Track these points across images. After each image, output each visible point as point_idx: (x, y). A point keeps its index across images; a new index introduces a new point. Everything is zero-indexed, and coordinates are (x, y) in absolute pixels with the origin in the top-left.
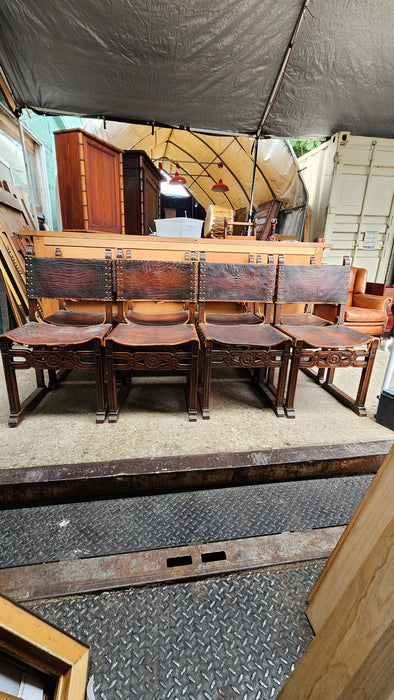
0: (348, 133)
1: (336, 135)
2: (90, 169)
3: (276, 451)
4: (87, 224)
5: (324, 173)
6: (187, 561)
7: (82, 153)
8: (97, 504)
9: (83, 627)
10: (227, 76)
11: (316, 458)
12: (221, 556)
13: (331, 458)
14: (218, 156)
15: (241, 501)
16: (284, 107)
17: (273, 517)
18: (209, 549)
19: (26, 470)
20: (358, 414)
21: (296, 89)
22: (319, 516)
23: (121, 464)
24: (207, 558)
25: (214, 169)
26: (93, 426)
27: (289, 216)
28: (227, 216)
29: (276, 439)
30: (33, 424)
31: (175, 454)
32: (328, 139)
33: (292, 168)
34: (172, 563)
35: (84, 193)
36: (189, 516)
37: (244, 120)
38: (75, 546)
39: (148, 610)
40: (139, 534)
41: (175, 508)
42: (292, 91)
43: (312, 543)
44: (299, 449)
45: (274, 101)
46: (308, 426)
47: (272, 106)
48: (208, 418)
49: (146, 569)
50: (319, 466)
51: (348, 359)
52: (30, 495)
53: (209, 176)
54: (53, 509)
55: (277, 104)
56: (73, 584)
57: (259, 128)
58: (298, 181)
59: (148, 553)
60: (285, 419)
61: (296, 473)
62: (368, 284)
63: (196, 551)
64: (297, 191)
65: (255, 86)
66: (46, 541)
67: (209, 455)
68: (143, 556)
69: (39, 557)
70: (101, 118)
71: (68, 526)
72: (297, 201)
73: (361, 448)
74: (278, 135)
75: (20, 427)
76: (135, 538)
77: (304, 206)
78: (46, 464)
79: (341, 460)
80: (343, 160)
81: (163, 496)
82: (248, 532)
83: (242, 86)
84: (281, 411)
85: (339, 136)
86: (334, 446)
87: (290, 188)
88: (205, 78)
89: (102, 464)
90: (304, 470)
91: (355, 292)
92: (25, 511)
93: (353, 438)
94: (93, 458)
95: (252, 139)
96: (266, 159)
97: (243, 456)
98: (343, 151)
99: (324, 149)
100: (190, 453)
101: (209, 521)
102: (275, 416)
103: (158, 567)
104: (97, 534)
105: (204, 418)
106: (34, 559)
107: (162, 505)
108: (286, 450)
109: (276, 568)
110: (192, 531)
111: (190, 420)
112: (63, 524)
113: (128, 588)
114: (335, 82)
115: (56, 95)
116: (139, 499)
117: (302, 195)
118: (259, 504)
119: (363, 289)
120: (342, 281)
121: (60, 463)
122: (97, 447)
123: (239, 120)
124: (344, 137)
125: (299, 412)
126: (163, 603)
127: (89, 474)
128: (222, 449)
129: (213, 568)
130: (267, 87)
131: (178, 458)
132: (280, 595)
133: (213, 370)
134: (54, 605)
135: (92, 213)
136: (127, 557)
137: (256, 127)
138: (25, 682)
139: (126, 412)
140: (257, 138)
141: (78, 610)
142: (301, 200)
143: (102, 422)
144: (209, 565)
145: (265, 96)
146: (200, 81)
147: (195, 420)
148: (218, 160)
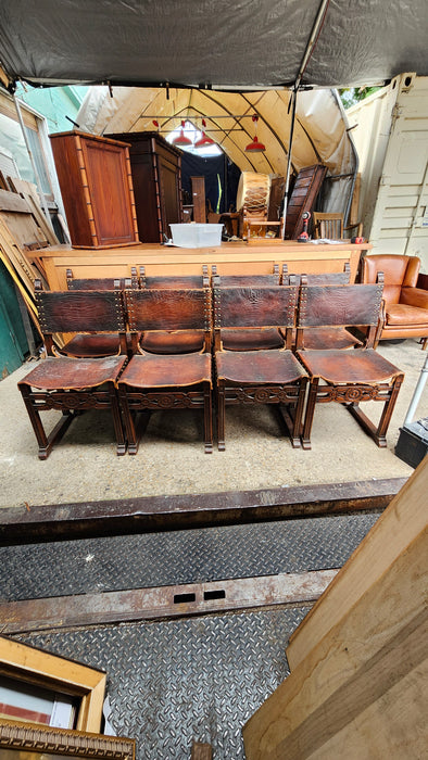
0: (413, 75)
1: (398, 78)
2: (92, 176)
3: (285, 489)
4: (95, 240)
5: (378, 133)
6: (190, 598)
7: (81, 160)
8: (117, 539)
9: (103, 653)
10: (254, 15)
11: (322, 498)
12: (220, 595)
13: (339, 498)
14: (252, 106)
15: (246, 539)
16: (329, 46)
17: (274, 558)
18: (211, 587)
19: (55, 507)
20: (378, 445)
21: (345, 20)
22: (317, 558)
23: (138, 503)
24: (209, 596)
25: (247, 122)
26: (115, 458)
27: (336, 184)
28: (262, 185)
29: (287, 476)
30: (61, 454)
31: (188, 492)
32: (387, 82)
33: (339, 126)
34: (179, 599)
35: (90, 207)
36: (197, 554)
37: (279, 68)
38: (98, 580)
39: (155, 641)
40: (153, 570)
41: (185, 545)
42: (340, 24)
43: (305, 586)
44: (308, 488)
45: (316, 39)
46: (323, 459)
47: (314, 47)
48: (223, 450)
49: (156, 604)
50: (326, 506)
51: (369, 393)
52: (60, 529)
53: (243, 129)
54: (80, 542)
55: (320, 42)
56: (97, 614)
57: (297, 77)
58: (347, 142)
59: (158, 589)
60: (300, 451)
61: (303, 511)
62: (420, 276)
63: (201, 588)
64: (346, 156)
65: (292, 22)
66: (75, 574)
67: (219, 495)
68: (155, 592)
69: (70, 589)
70: (106, 84)
71: (93, 561)
72: (345, 167)
73: (371, 487)
74: (323, 83)
75: (49, 459)
76: (149, 575)
77: (352, 174)
78: (72, 501)
79: (348, 500)
80: (404, 113)
81: (176, 533)
82: (248, 572)
83: (274, 24)
84: (297, 443)
85: (400, 80)
86: (344, 485)
87: (338, 149)
88: (227, 21)
89: (121, 502)
90: (311, 509)
91: (404, 286)
92: (57, 544)
93: (365, 475)
94: (113, 496)
95: (289, 93)
96: (307, 115)
97: (252, 495)
98: (406, 100)
99: (382, 97)
100: (202, 492)
101: (214, 560)
102: (291, 448)
103: (166, 603)
104: (116, 569)
105: (220, 450)
106: (65, 591)
107: (175, 541)
108: (295, 489)
109: (268, 608)
110: (198, 570)
111: (207, 453)
112: (89, 558)
113: (140, 620)
114: (398, 6)
115: (51, 62)
116: (154, 535)
117: (351, 159)
118: (262, 544)
119: (414, 281)
120: (373, 302)
121: (85, 500)
122: (117, 483)
123: (273, 69)
124: (408, 81)
125: (315, 443)
126: (168, 636)
127: (109, 513)
128: (232, 486)
129: (213, 606)
130: (307, 22)
131: (191, 496)
132: (267, 635)
133: (227, 407)
134: (82, 633)
135: (100, 226)
136: (140, 592)
137: (293, 76)
138: (57, 701)
139: (146, 442)
140: (295, 91)
141: (100, 638)
142: (350, 166)
143: (123, 454)
144: (210, 602)
145: (305, 34)
146: (222, 25)
147: (210, 453)
148: (252, 112)
